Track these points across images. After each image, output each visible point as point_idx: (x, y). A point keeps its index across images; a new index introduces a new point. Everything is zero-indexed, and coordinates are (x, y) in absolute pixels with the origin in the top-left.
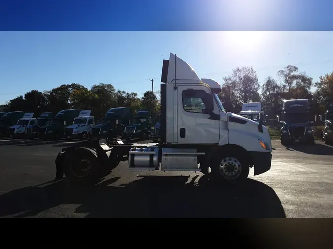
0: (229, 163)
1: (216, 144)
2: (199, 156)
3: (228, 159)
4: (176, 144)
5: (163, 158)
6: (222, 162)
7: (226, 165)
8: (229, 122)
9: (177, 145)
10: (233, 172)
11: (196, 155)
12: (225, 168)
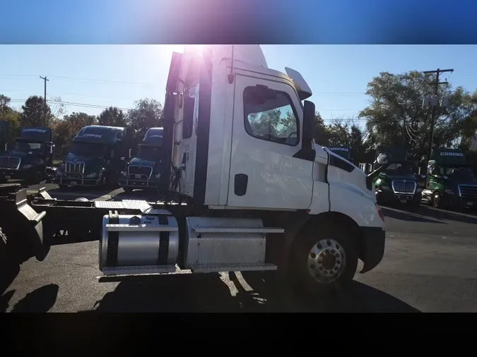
0: (327, 251)
1: (305, 212)
2: (269, 236)
3: (324, 242)
4: (223, 208)
5: (192, 240)
6: (315, 249)
7: (322, 255)
8: (330, 168)
9: (225, 211)
10: (333, 270)
11: (262, 235)
12: (319, 262)
